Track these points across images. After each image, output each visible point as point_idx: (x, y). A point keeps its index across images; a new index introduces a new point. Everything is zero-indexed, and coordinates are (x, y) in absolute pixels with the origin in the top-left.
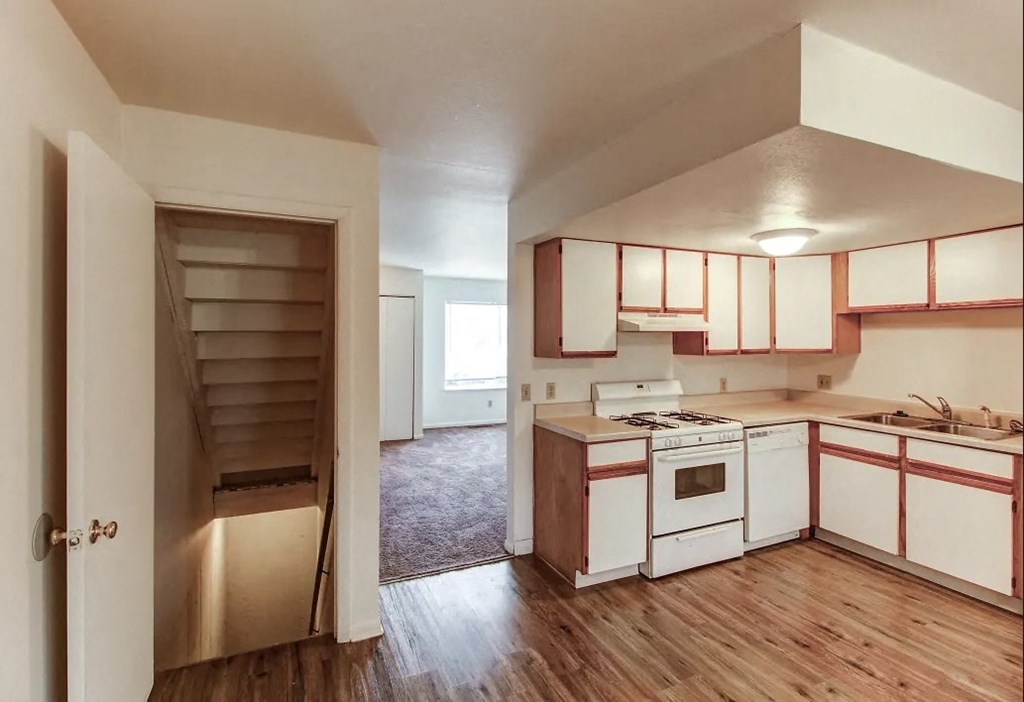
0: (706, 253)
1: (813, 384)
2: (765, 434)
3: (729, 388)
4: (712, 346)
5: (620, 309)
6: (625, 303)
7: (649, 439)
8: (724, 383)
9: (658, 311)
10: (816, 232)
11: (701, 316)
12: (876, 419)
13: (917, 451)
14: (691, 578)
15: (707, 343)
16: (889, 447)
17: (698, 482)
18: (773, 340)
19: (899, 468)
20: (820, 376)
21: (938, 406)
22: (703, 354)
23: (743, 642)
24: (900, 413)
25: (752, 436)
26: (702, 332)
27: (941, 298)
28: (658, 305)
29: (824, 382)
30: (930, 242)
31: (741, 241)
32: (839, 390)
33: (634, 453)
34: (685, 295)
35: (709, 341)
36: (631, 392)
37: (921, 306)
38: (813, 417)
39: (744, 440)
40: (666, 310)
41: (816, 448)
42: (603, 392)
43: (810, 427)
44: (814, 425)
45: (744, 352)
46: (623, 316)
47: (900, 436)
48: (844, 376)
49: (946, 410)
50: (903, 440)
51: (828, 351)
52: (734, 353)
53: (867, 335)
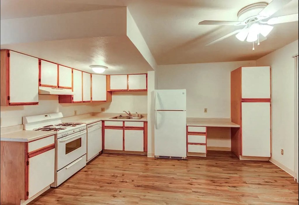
0: (73, 69)
1: (100, 110)
2: (92, 126)
3: (77, 113)
4: (75, 100)
5: (40, 85)
6: (42, 83)
7: (55, 135)
8: (75, 112)
9: (55, 87)
10: (107, 68)
11: (71, 90)
12: (116, 118)
13: (127, 124)
15: (73, 99)
16: (120, 124)
17: (71, 147)
18: (92, 98)
19: (123, 129)
20: (101, 108)
21: (128, 113)
22: (71, 103)
23: (95, 192)
24: (121, 116)
25: (89, 127)
26: (71, 95)
27: (130, 88)
28: (56, 84)
29: (103, 110)
30: (128, 75)
31: (86, 67)
32: (107, 112)
33: (50, 141)
34: (65, 82)
35: (74, 98)
36: (42, 118)
37: (126, 90)
38: (103, 119)
39: (87, 129)
40: (59, 87)
41: (104, 128)
42: (29, 120)
43: (102, 122)
44: (103, 122)
45: (84, 102)
46: (41, 88)
47: (123, 121)
48: (108, 108)
49: (130, 114)
50: (124, 122)
51: (105, 101)
52: (80, 102)
53: (114, 97)
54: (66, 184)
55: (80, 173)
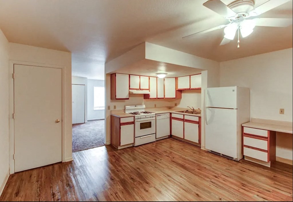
0: (149, 77)
2: (160, 115)
3: (157, 106)
4: (151, 97)
5: (130, 89)
6: (131, 88)
8: (155, 105)
9: (138, 89)
10: (167, 74)
11: (148, 91)
12: (183, 112)
13: (186, 117)
14: (143, 146)
16: (181, 117)
17: (146, 125)
18: (164, 96)
19: (183, 121)
21: (192, 109)
22: (149, 99)
24: (187, 111)
25: (157, 116)
26: (149, 94)
27: (192, 87)
29: (176, 105)
30: (190, 76)
32: (178, 106)
34: (145, 86)
36: (133, 107)
37: (188, 89)
38: (171, 112)
39: (156, 117)
40: (140, 89)
41: (171, 118)
42: (127, 107)
43: (170, 114)
45: (158, 98)
46: (130, 91)
48: (179, 103)
49: (194, 109)
50: (184, 115)
52: (156, 98)
54: (140, 147)
55: (150, 144)
